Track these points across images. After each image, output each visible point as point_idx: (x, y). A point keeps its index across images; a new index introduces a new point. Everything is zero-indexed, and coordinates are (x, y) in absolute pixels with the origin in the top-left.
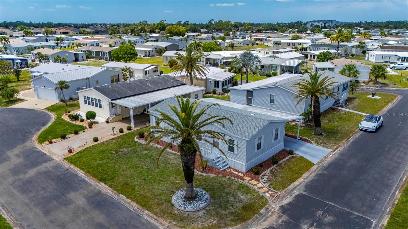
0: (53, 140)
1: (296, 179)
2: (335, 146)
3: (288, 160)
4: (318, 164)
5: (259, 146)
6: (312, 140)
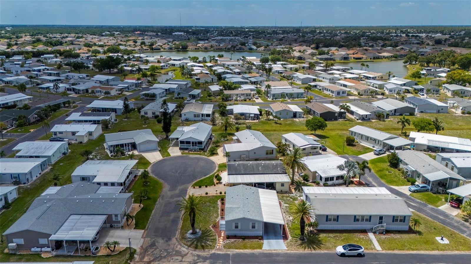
0: (195, 187)
1: (240, 249)
2: (295, 249)
3: (253, 241)
4: (263, 250)
5: (237, 227)
6: (290, 240)
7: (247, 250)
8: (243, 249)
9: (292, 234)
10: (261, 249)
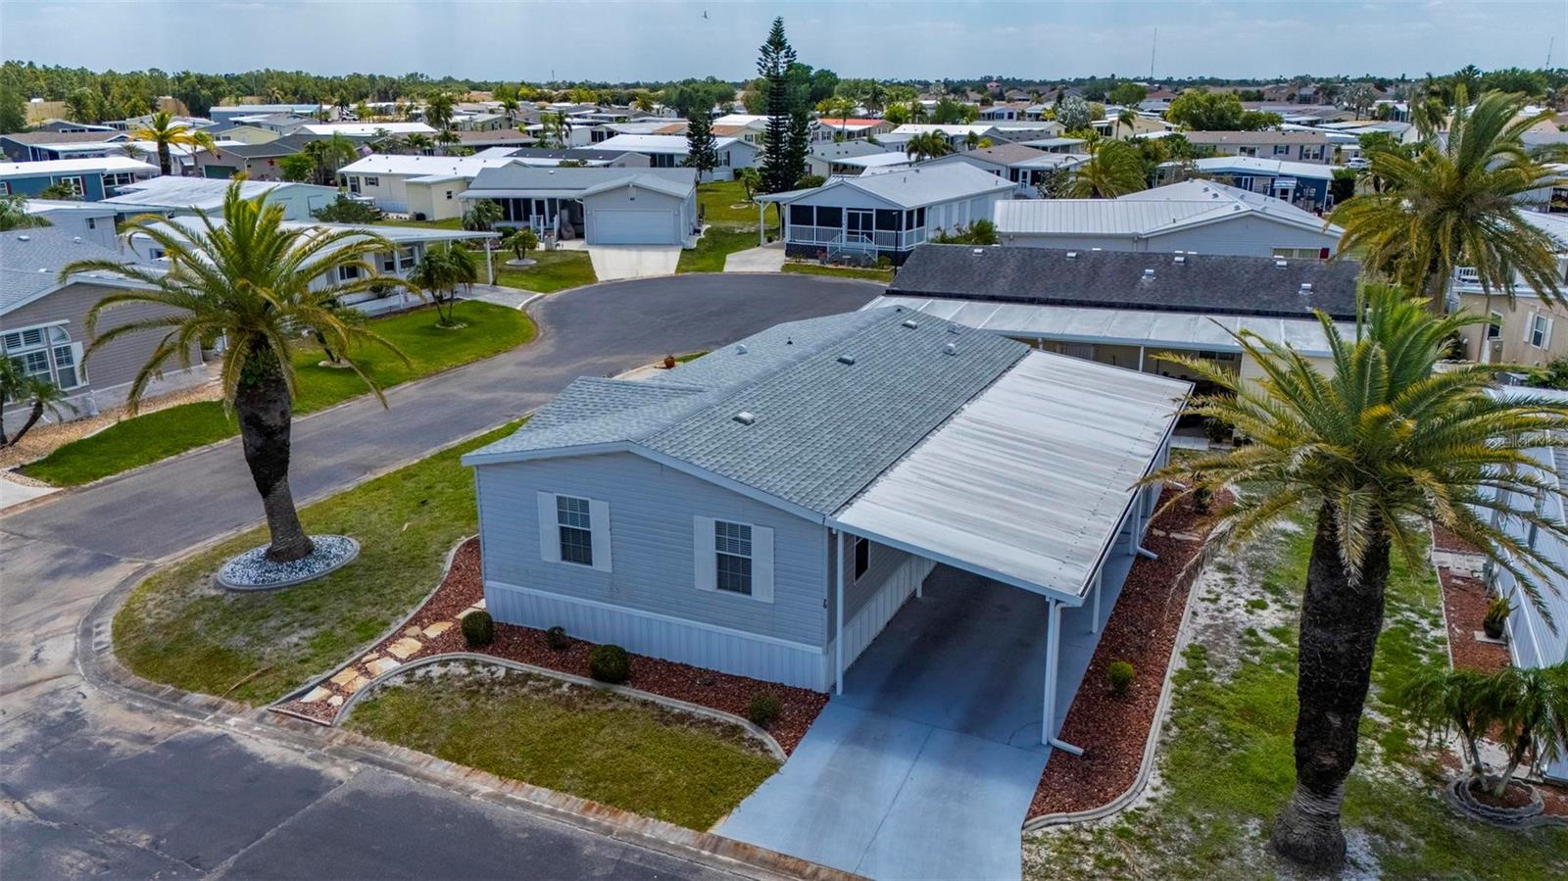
3: (683, 718)
4: (718, 844)
5: (576, 544)
6: (1132, 817)
7: (543, 796)
8: (504, 772)
9: (1200, 755)
10: (701, 826)
